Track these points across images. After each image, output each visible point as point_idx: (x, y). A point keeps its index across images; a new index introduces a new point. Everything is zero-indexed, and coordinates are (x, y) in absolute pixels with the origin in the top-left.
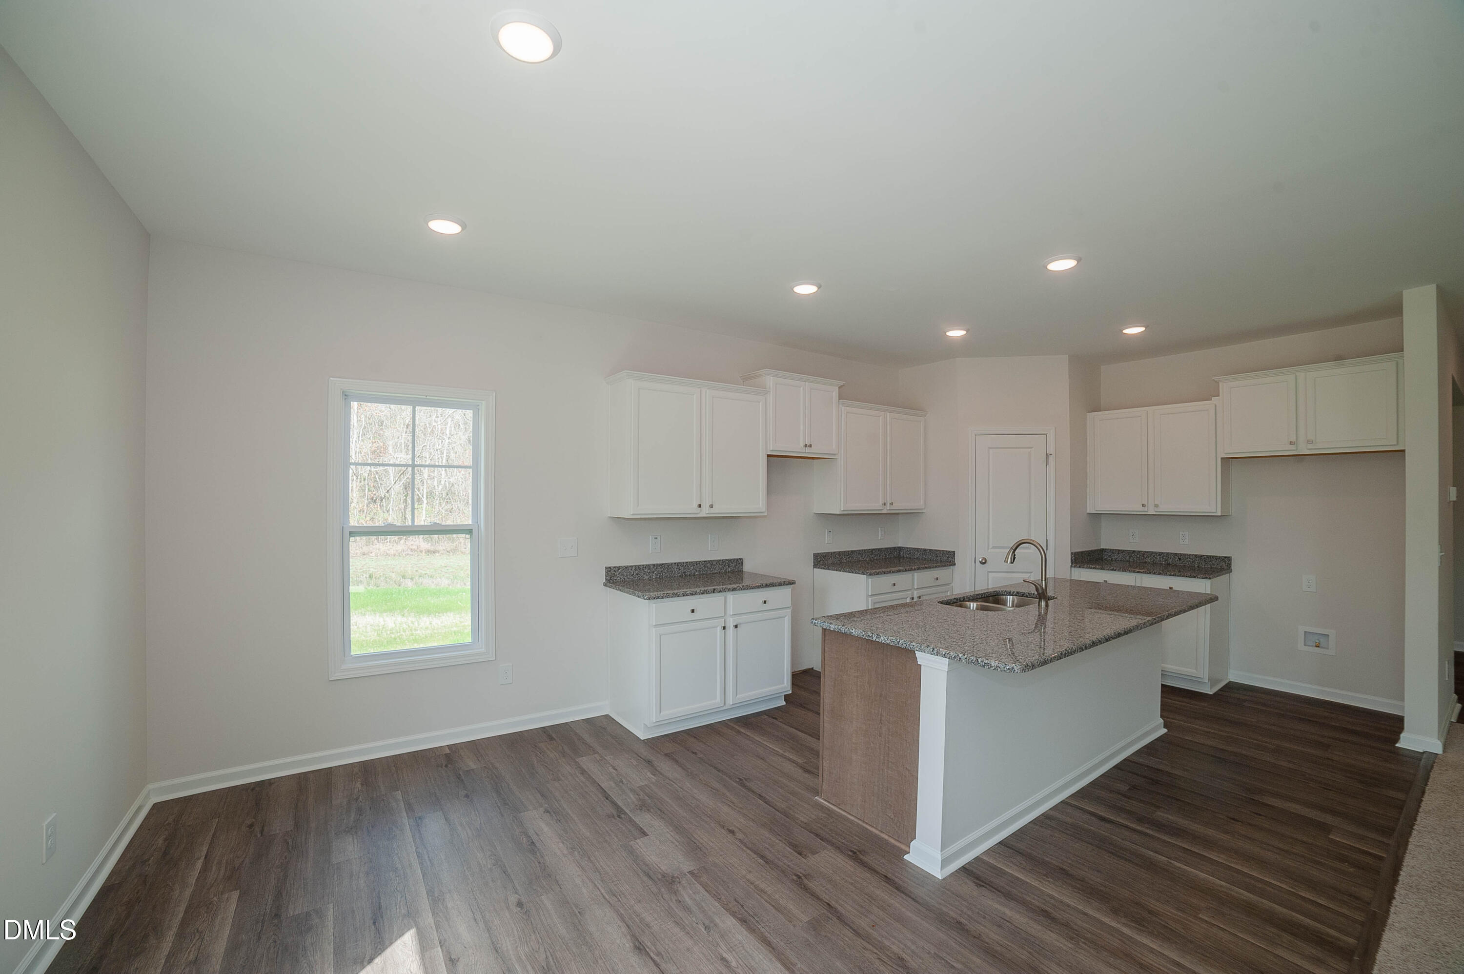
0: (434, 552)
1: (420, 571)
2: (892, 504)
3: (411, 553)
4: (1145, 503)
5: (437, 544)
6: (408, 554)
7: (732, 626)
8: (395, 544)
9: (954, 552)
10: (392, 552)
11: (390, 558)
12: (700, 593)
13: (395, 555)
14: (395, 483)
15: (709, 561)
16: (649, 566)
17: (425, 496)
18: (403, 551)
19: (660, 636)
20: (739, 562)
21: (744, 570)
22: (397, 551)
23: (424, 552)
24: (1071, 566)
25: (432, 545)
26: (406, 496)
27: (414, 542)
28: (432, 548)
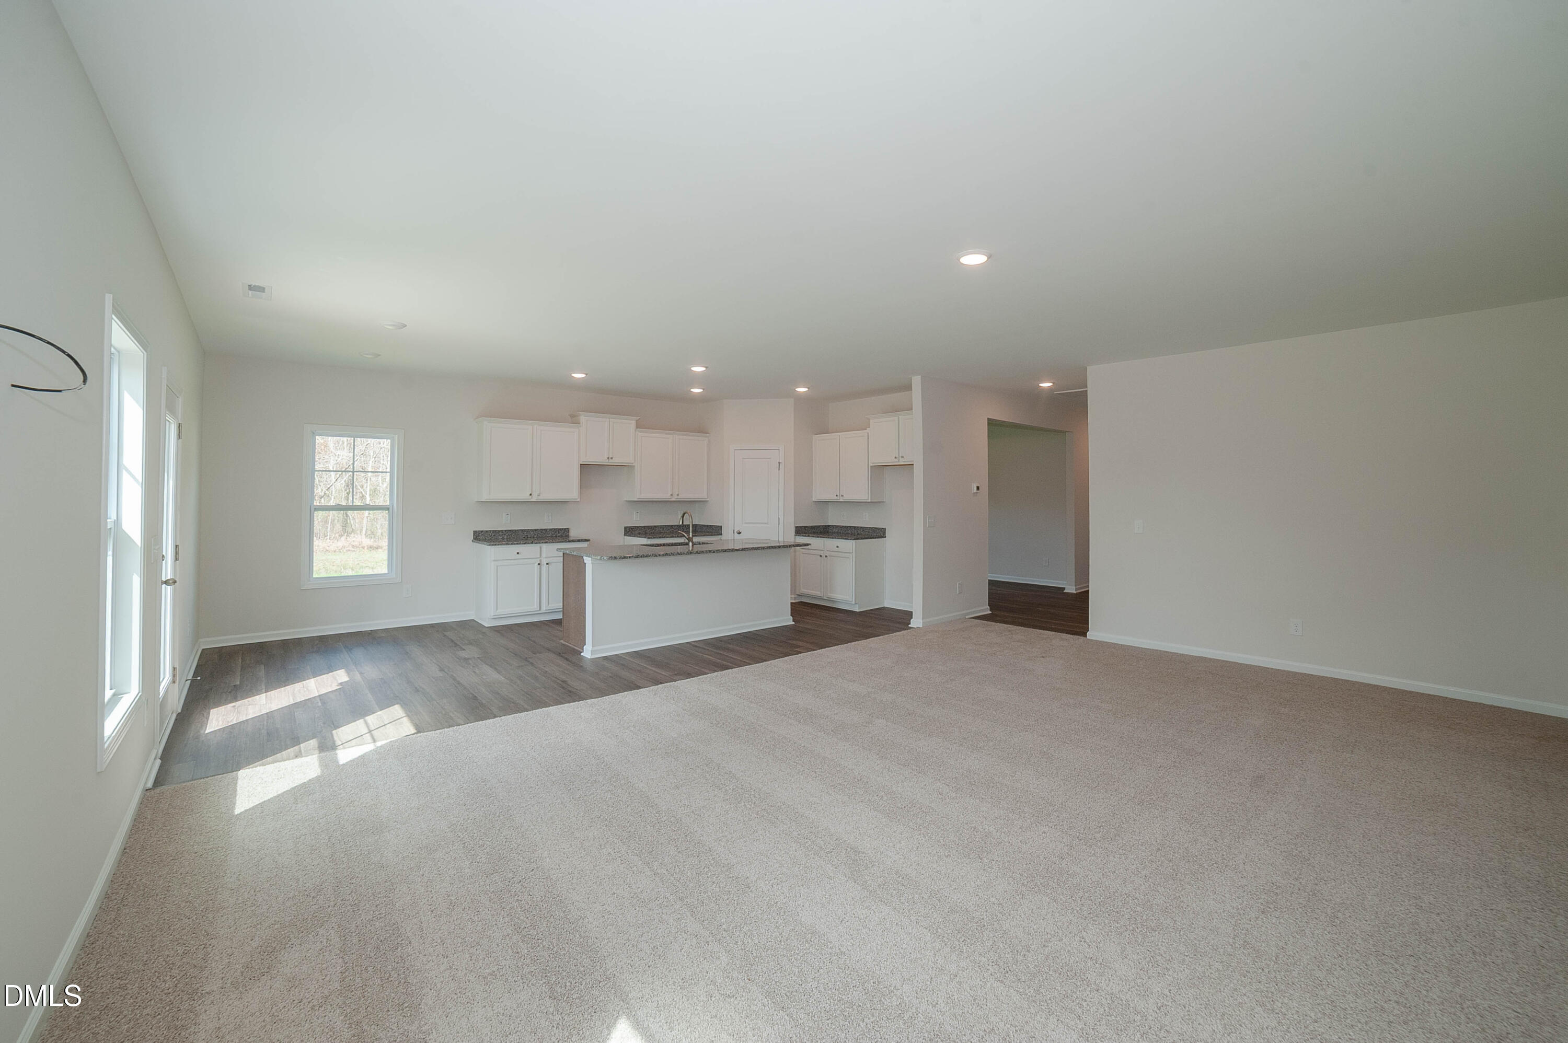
0: (377, 548)
1: (361, 564)
2: (678, 495)
3: (353, 549)
4: (838, 494)
5: (380, 541)
6: (349, 550)
7: (545, 564)
8: (336, 541)
9: (721, 527)
10: (332, 548)
11: (330, 554)
12: (523, 544)
13: (335, 551)
14: (336, 480)
15: (544, 529)
16: (502, 531)
17: (368, 493)
18: (344, 548)
19: (497, 567)
20: (567, 530)
21: (570, 535)
22: (337, 547)
23: (366, 548)
24: (795, 535)
25: (375, 541)
26: (348, 494)
27: (357, 538)
28: (375, 545)
